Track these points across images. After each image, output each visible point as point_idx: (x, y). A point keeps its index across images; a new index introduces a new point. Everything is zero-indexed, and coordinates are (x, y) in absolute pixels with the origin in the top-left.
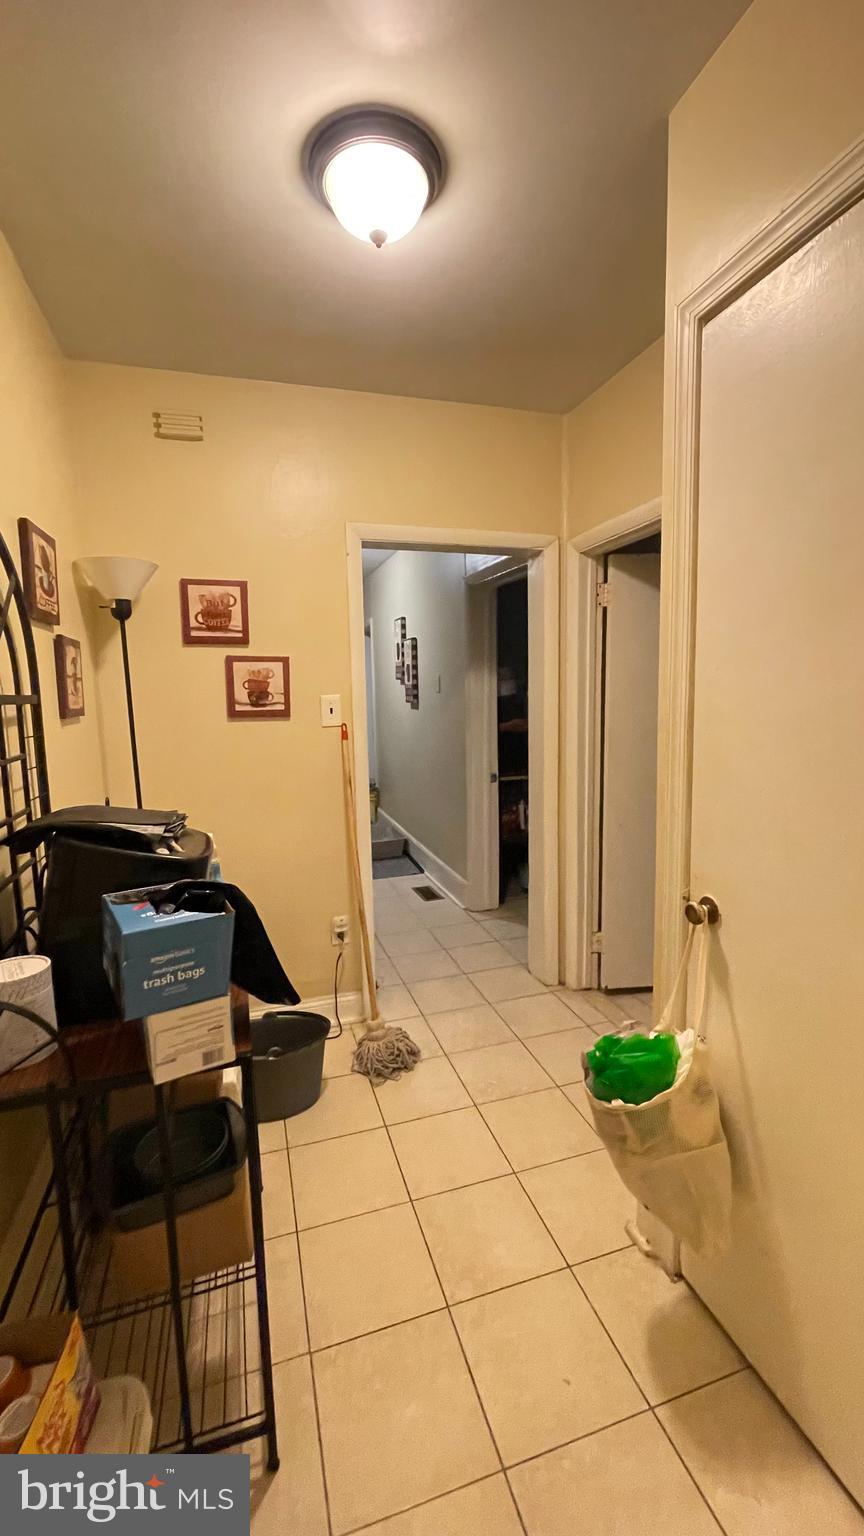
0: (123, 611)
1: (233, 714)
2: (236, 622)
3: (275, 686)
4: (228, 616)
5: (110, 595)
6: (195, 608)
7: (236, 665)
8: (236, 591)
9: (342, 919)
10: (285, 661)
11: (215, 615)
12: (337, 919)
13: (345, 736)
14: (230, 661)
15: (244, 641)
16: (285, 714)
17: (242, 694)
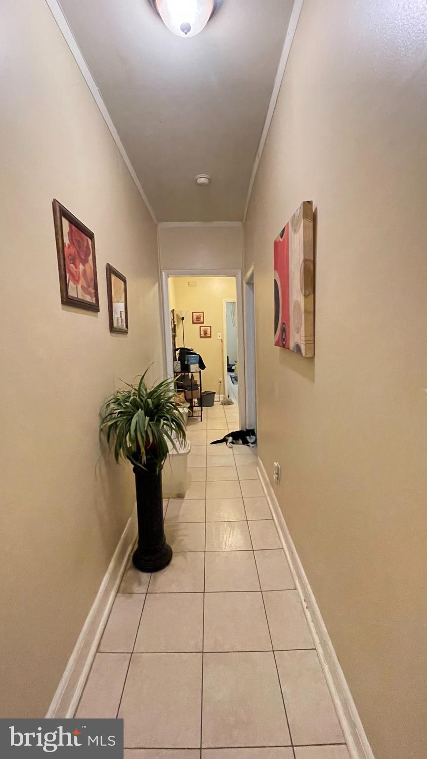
0: (183, 319)
1: (201, 337)
2: (202, 319)
3: (209, 332)
4: (200, 318)
5: (181, 316)
6: (195, 317)
7: (201, 328)
8: (202, 314)
9: (221, 379)
10: (210, 327)
11: (198, 318)
12: (220, 379)
13: (222, 341)
14: (200, 327)
15: (203, 323)
16: (210, 337)
17: (202, 333)
